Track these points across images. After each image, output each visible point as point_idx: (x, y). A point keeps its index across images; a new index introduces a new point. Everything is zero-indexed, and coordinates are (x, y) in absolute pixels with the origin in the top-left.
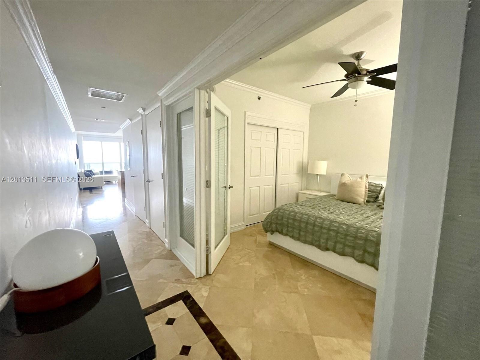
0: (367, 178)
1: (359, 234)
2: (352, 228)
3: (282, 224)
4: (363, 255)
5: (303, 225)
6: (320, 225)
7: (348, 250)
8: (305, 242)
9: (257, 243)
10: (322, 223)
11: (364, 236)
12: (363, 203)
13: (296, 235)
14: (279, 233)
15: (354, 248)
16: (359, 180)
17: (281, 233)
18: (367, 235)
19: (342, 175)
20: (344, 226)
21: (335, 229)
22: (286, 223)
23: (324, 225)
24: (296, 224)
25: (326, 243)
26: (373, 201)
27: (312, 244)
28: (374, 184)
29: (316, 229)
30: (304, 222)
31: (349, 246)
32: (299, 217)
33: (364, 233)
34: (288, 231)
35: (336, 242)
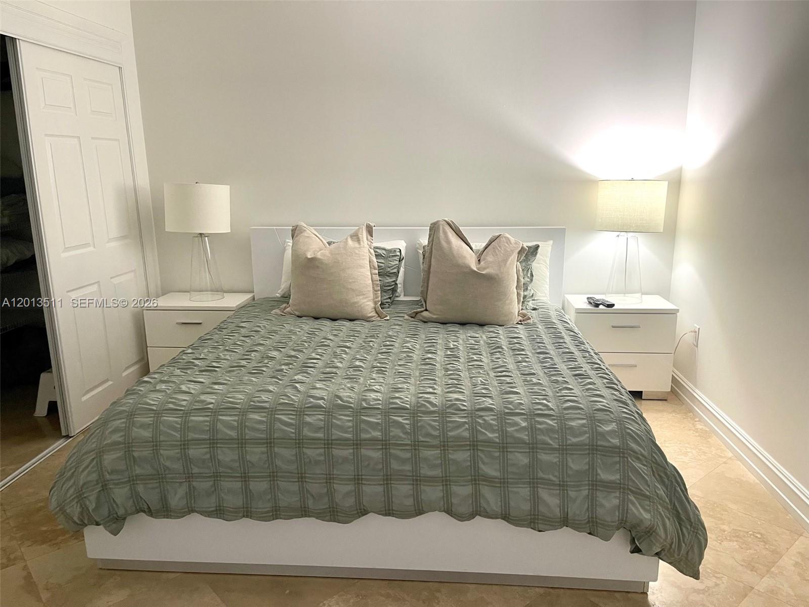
0: (369, 237)
1: (450, 431)
2: (426, 418)
3: (160, 477)
4: (476, 496)
5: (256, 454)
6: (320, 435)
7: (432, 493)
8: (275, 513)
10: (328, 426)
11: (466, 434)
12: (374, 314)
13: (233, 501)
14: (150, 512)
15: (446, 481)
16: (350, 242)
17: (164, 511)
18: (474, 430)
20: (400, 419)
21: (377, 434)
22: (177, 466)
23: (337, 434)
24: (227, 456)
25: (358, 495)
27: (304, 512)
28: (384, 252)
29: (311, 453)
30: (257, 442)
31: (432, 480)
32: (232, 428)
33: (465, 423)
34: (191, 494)
35: (387, 480)
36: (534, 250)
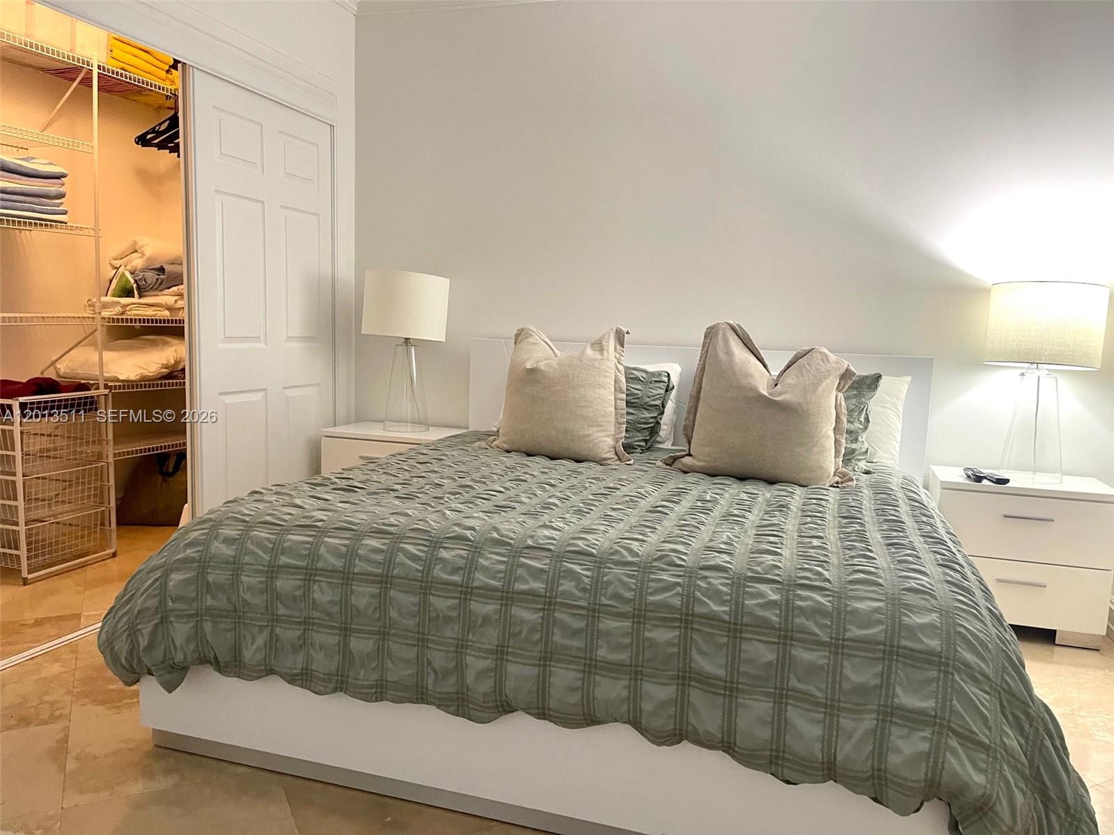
0: (619, 347)
1: (652, 594)
2: (618, 571)
3: (237, 615)
4: (682, 703)
5: (363, 596)
6: (456, 578)
7: (611, 689)
8: (378, 692)
9: (71, 765)
10: (471, 566)
11: (677, 602)
12: (611, 455)
13: (323, 663)
14: (223, 667)
15: (635, 672)
16: (589, 352)
17: (232, 665)
18: (690, 599)
19: (520, 336)
20: (577, 568)
21: (537, 586)
22: (258, 601)
23: (480, 579)
24: (324, 594)
25: (498, 673)
26: (644, 444)
27: (419, 696)
28: (644, 375)
29: (442, 604)
30: (367, 578)
31: (614, 669)
32: (339, 555)
33: (678, 584)
34: (273, 644)
35: (546, 659)
36: (872, 382)
